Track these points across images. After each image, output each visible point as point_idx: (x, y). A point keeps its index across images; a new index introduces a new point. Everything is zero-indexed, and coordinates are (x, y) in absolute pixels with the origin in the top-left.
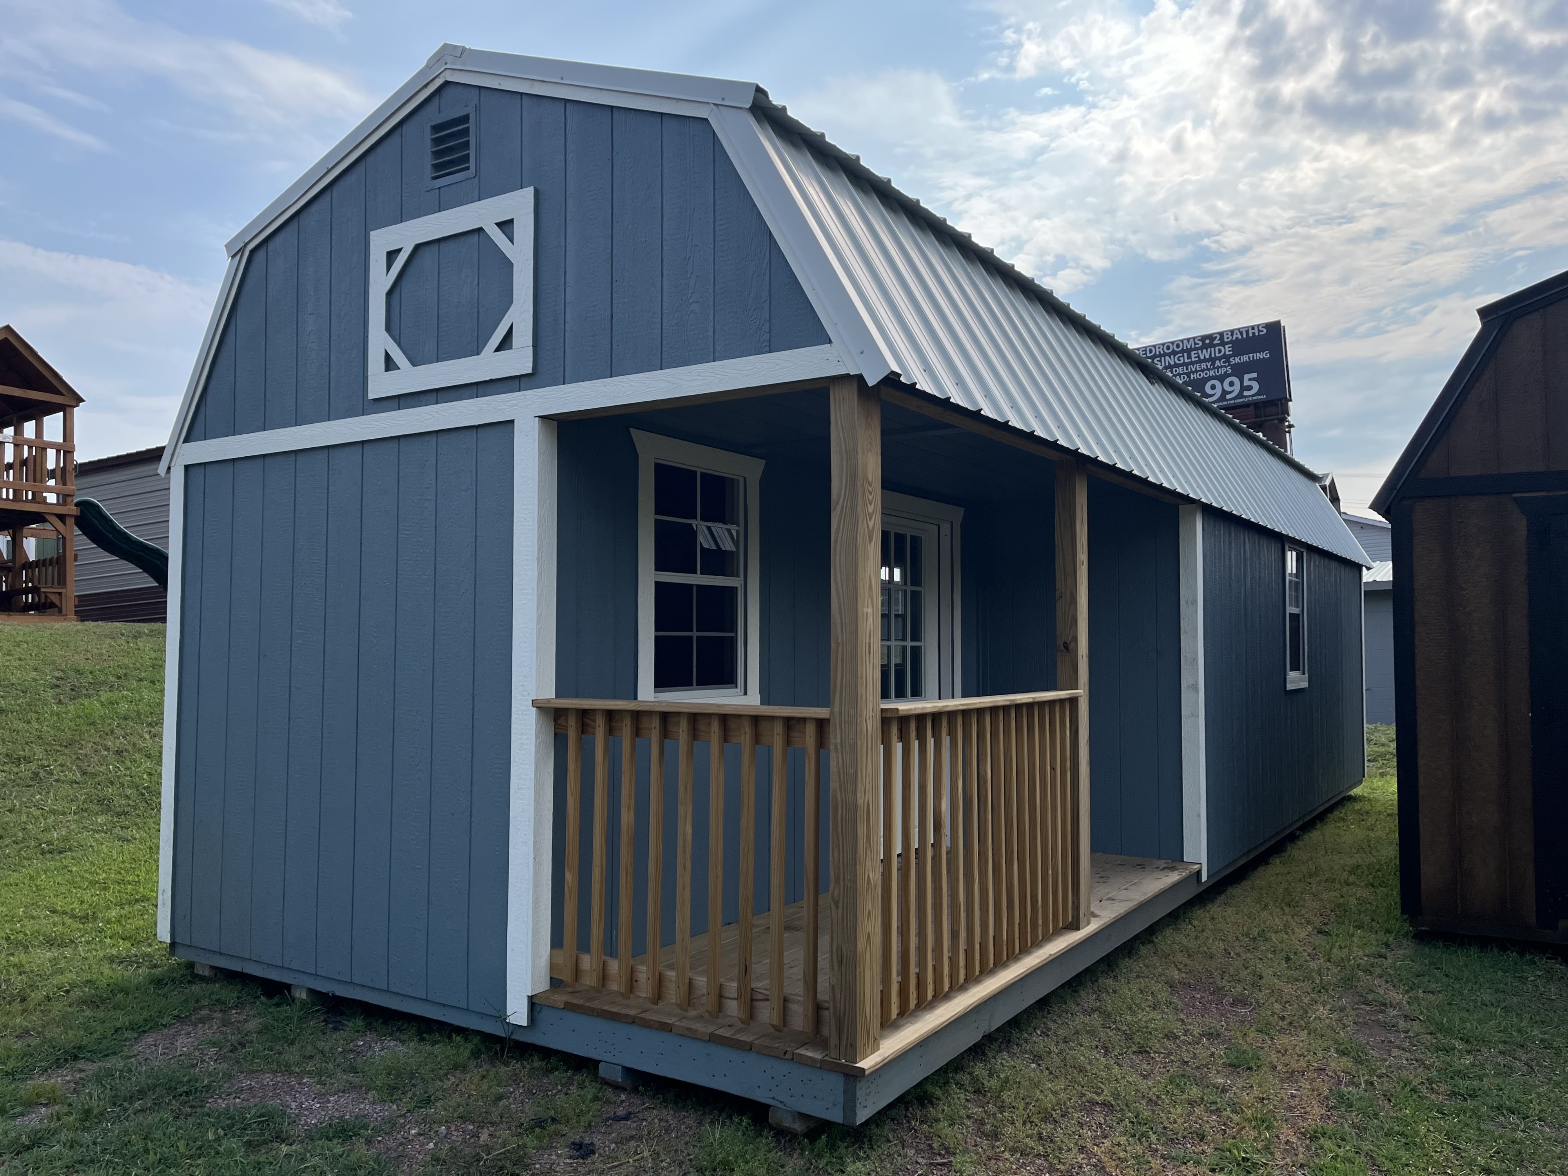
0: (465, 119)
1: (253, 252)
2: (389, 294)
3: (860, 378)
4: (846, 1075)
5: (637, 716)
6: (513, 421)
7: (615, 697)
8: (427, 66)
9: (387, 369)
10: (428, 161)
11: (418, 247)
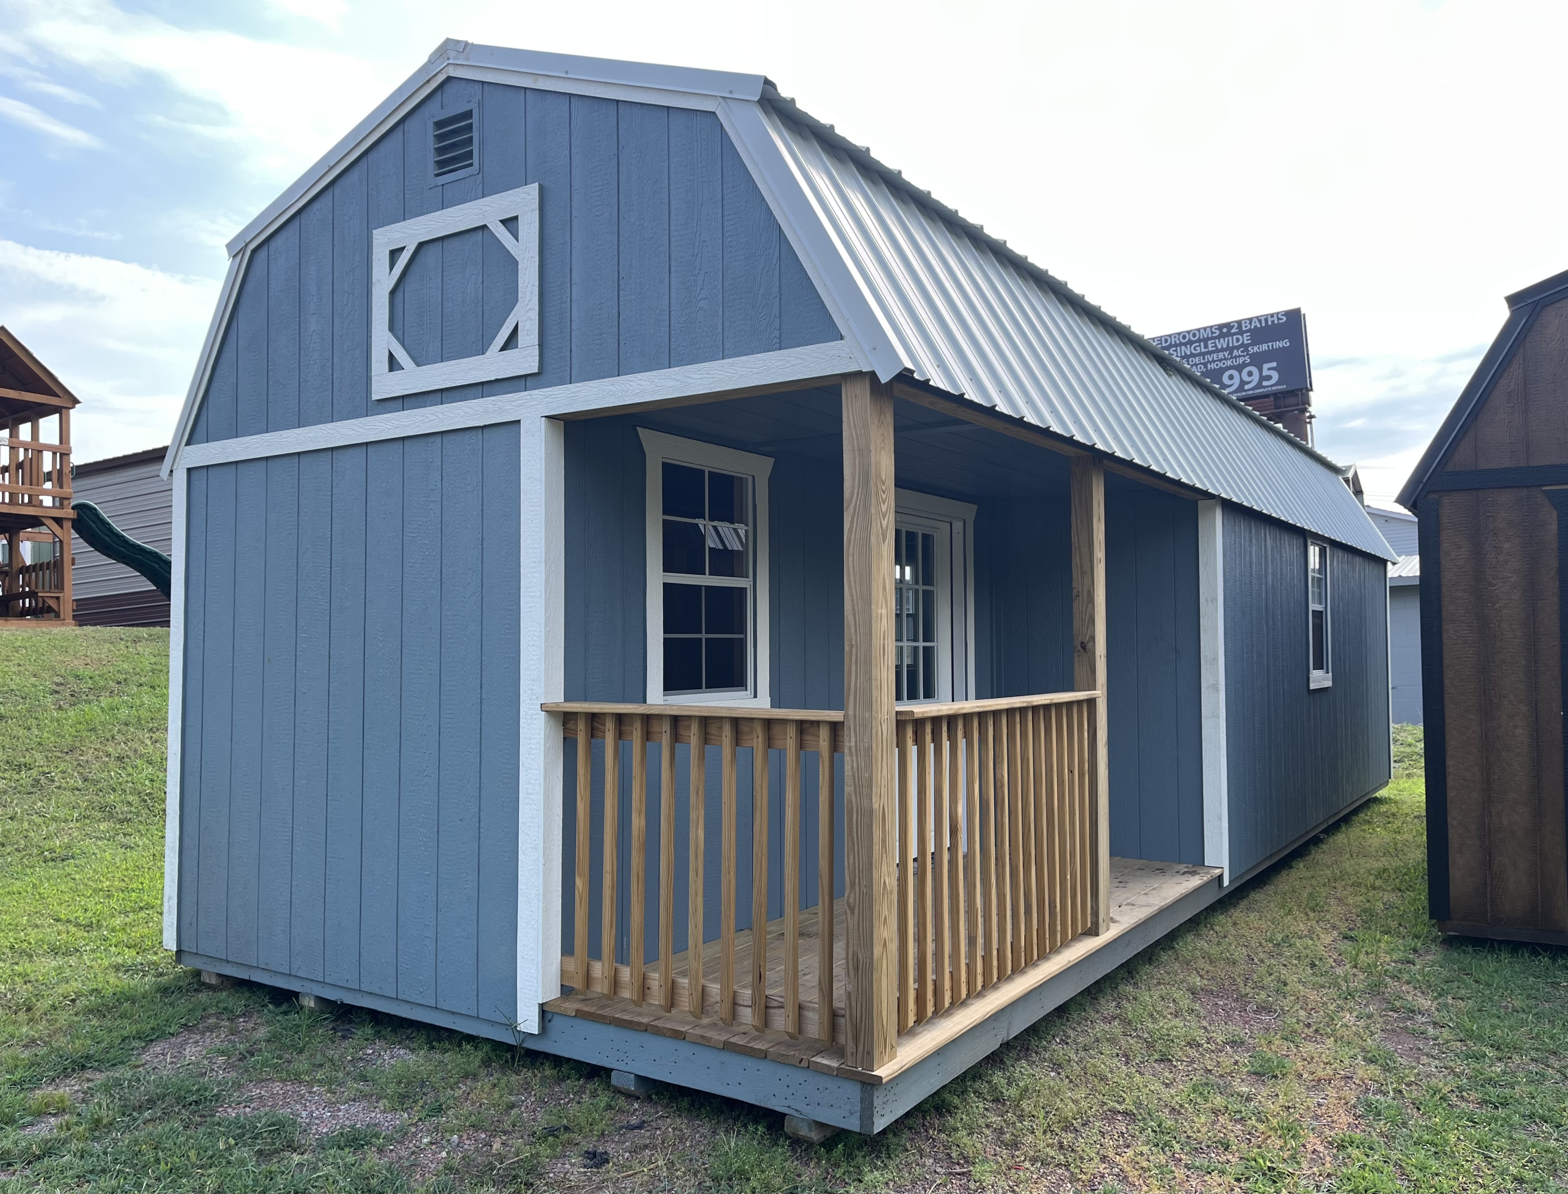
0: (468, 114)
1: (254, 251)
2: (393, 293)
3: (873, 375)
4: (863, 1083)
5: (647, 719)
6: (519, 422)
7: (624, 701)
8: (429, 61)
9: (391, 369)
10: (432, 158)
11: (421, 245)
